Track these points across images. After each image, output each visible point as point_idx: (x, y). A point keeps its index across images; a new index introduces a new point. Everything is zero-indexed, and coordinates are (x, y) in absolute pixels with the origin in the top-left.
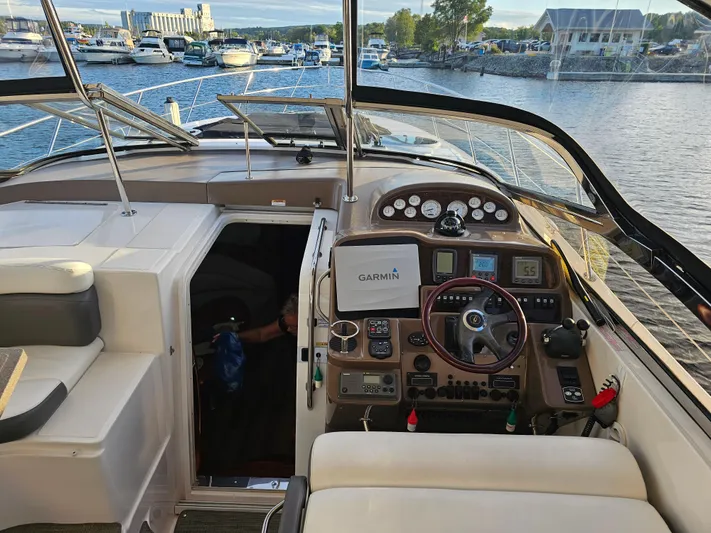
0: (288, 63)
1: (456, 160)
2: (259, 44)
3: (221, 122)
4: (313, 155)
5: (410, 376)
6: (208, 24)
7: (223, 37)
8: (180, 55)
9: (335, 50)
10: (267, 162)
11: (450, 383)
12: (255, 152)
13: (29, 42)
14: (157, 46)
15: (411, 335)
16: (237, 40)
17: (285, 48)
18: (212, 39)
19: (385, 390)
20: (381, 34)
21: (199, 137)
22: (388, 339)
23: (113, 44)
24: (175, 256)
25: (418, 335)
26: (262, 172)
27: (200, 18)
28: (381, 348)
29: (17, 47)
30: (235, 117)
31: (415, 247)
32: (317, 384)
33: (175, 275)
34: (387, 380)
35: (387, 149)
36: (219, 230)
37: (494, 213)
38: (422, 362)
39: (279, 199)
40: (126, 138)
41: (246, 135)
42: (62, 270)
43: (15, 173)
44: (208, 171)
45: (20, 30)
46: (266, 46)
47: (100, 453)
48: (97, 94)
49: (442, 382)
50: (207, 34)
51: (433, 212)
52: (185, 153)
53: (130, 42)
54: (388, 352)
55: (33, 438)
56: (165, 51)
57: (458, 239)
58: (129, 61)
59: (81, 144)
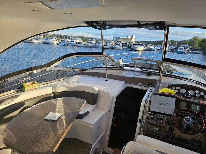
0: (154, 50)
1: (198, 81)
2: (146, 45)
3: (130, 64)
4: (152, 74)
5: (167, 132)
6: (134, 40)
7: (137, 43)
8: (125, 47)
9: (170, 47)
10: (140, 74)
11: (179, 137)
12: (137, 71)
13: (92, 43)
14: (120, 45)
15: (169, 121)
16: (140, 44)
17: (154, 46)
18: (134, 43)
19: (159, 132)
20: (186, 43)
21: (124, 66)
22: (162, 120)
23: (110, 44)
24: (114, 91)
25: (171, 121)
26: (138, 76)
27: (132, 38)
28: (160, 122)
29: (90, 44)
30: (134, 63)
31: (175, 99)
32: (142, 129)
33: (113, 95)
34: (160, 130)
35: (175, 75)
36: (125, 88)
37: (203, 96)
38: (171, 129)
39: (141, 82)
40: (109, 65)
41: (136, 67)
42: (93, 88)
43: (87, 70)
44: (125, 74)
45: (91, 41)
46: (148, 46)
47: (92, 126)
48: (107, 56)
49: (177, 136)
50: (133, 42)
51: (183, 92)
52: (120, 70)
53: (113, 44)
54: (162, 123)
55: (82, 120)
56: (121, 46)
57: (189, 100)
58: (113, 48)
59: (100, 65)
